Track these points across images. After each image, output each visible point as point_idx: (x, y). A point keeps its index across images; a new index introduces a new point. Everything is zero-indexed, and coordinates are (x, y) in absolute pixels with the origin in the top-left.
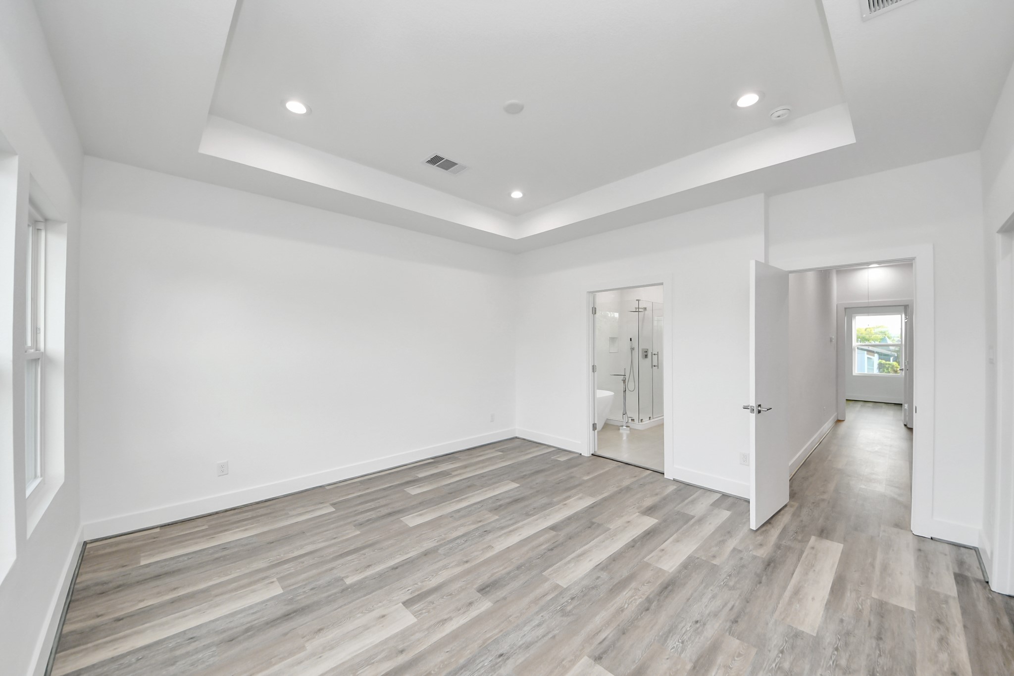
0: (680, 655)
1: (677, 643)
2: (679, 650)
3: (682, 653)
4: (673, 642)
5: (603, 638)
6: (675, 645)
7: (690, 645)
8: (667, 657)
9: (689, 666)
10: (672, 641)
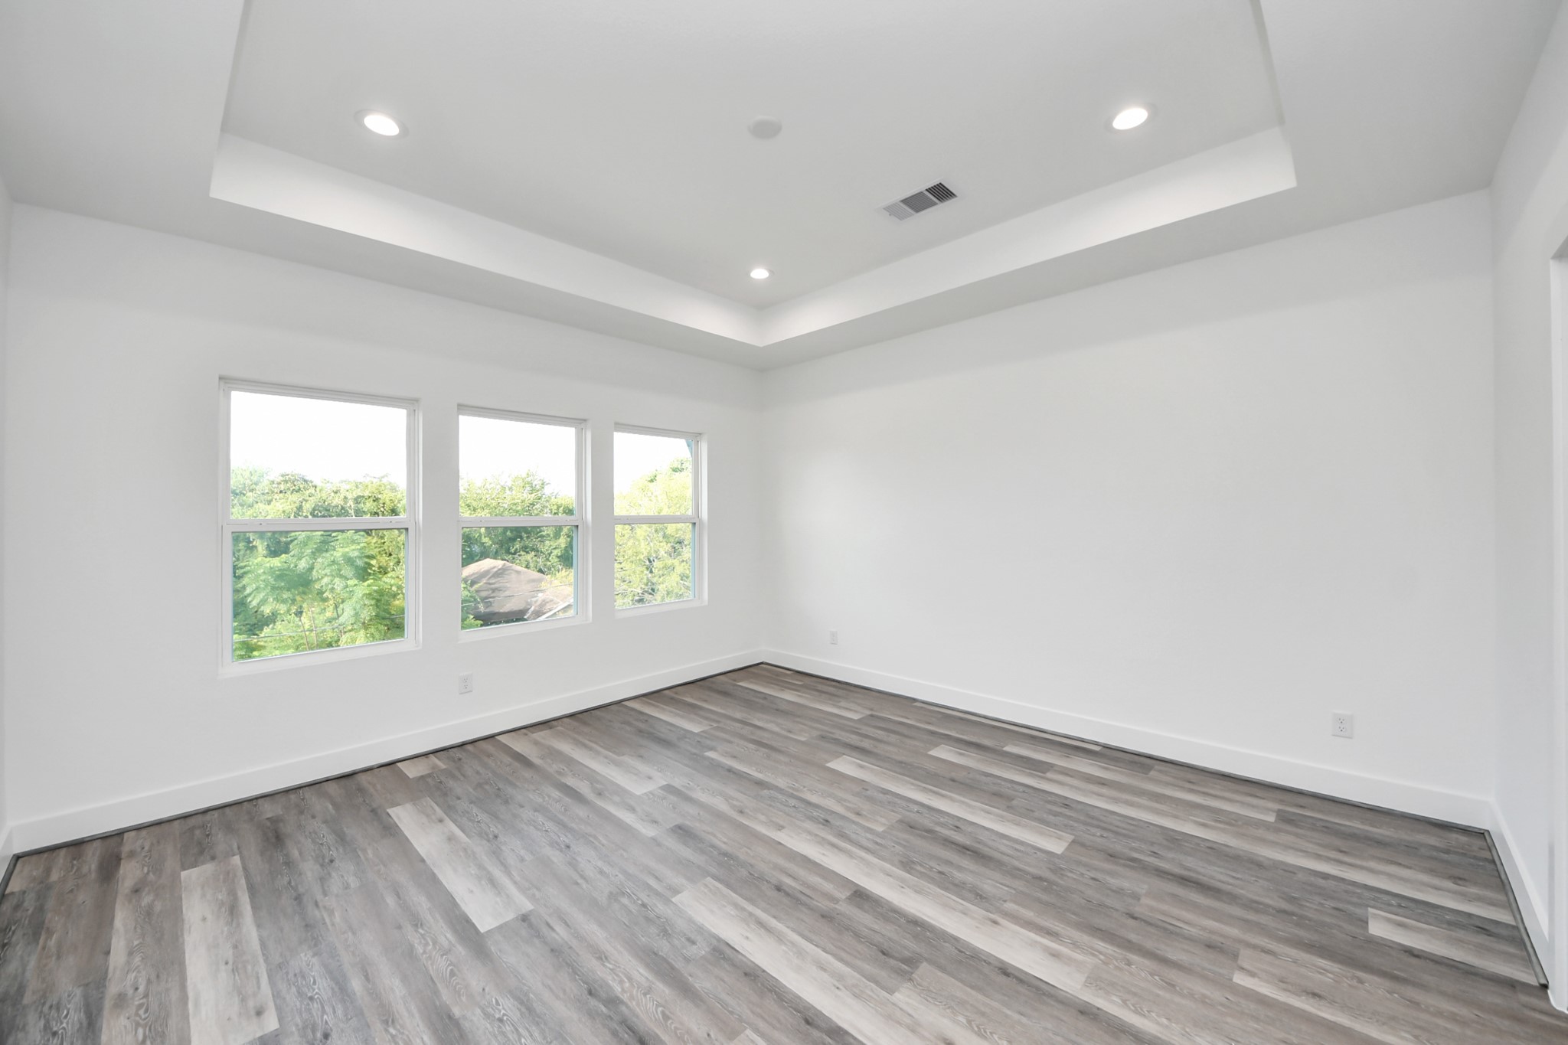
0: (480, 1007)
1: (503, 1011)
2: (490, 1010)
3: (482, 1012)
4: (507, 1007)
5: (555, 928)
6: (501, 1007)
7: (491, 1030)
8: (487, 989)
9: (456, 1011)
10: (510, 1005)
